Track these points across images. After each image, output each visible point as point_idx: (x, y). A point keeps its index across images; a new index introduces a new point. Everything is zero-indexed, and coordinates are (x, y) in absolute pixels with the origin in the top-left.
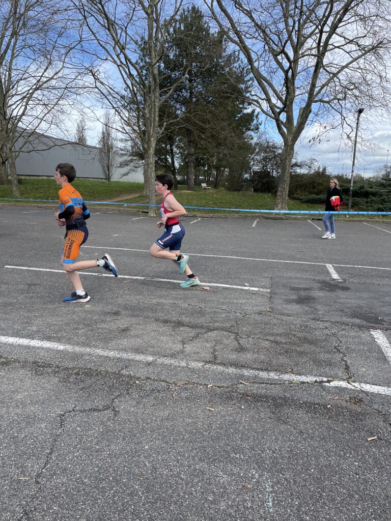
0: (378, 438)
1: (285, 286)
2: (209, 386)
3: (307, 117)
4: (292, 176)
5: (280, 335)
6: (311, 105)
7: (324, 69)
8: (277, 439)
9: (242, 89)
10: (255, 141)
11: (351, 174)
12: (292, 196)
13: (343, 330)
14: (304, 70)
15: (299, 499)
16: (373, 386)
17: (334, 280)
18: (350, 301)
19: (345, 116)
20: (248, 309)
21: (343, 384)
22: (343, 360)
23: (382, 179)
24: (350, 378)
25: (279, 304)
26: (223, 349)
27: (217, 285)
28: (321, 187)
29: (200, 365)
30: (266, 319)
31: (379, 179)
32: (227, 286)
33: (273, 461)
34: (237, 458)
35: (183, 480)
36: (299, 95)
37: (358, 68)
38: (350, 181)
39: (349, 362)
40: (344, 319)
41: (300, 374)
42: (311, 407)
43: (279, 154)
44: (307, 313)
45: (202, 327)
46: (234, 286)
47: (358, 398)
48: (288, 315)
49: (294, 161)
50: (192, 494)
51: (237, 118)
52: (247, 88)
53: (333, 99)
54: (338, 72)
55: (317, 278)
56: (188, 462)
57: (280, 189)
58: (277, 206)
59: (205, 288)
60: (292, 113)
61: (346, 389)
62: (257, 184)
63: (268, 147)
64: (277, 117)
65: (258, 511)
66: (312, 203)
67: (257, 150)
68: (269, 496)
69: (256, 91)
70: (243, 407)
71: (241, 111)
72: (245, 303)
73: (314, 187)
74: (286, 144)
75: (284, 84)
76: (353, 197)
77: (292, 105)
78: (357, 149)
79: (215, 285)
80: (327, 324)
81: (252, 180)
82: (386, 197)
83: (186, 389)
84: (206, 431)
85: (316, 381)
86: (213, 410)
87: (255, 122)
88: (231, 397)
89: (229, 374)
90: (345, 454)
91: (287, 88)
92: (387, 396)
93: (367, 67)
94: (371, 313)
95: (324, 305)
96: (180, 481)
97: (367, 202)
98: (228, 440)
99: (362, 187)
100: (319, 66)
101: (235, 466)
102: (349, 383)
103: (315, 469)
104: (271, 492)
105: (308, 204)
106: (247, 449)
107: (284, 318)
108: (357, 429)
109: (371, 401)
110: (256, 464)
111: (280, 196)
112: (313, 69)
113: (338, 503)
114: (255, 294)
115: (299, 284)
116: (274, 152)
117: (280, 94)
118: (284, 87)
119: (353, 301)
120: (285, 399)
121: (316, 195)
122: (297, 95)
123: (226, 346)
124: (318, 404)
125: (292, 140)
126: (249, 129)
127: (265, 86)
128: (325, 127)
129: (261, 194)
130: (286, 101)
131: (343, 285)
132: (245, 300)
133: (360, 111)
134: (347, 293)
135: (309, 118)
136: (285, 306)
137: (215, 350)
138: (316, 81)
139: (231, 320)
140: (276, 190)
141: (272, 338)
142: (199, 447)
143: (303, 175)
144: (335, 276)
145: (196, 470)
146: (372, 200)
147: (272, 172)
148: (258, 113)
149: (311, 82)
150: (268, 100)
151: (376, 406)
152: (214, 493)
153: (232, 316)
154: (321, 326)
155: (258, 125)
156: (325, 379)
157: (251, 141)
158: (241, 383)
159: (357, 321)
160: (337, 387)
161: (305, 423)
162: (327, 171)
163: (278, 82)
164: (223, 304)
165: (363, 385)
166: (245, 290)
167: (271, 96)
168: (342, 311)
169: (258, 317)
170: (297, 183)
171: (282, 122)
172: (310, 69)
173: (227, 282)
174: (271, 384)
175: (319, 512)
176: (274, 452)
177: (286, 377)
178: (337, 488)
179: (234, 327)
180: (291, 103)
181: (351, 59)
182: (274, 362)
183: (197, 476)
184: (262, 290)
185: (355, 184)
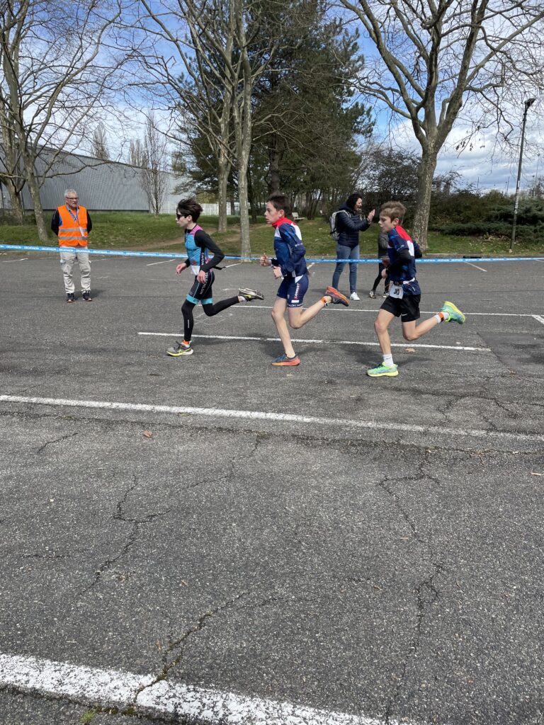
1: (504, 344)
3: (456, 114)
4: (433, 198)
6: (461, 96)
10: (363, 148)
19: (502, 108)
20: (485, 372)
25: (515, 365)
26: (493, 416)
28: (469, 213)
29: (482, 433)
30: (515, 382)
36: (444, 81)
37: (522, 41)
38: (514, 200)
45: (447, 394)
48: (538, 377)
53: (487, 86)
57: (417, 217)
59: (409, 350)
63: (390, 157)
64: (414, 116)
66: (458, 235)
72: (475, 365)
73: (459, 213)
74: (425, 152)
76: (518, 224)
77: (433, 96)
86: (539, 475)
87: (366, 121)
89: (525, 441)
97: (535, 231)
99: (528, 211)
100: (473, 40)
105: (453, 236)
111: (417, 226)
114: (476, 354)
121: (463, 223)
122: (440, 82)
125: (434, 147)
132: (471, 363)
133: (529, 103)
136: (524, 367)
137: (484, 417)
138: (468, 61)
139: (475, 385)
146: (542, 228)
153: (472, 380)
155: (370, 126)
157: (354, 149)
166: (460, 350)
171: (420, 122)
179: (484, 392)
181: (513, 30)
184: (480, 349)
185: (521, 207)
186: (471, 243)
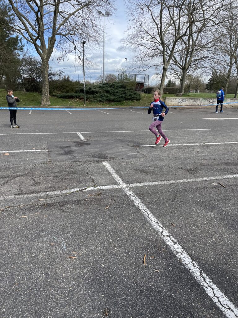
0: (110, 207)
1: (56, 147)
2: (21, 206)
3: (54, 44)
4: (49, 82)
5: (58, 172)
6: (55, 36)
7: (60, 14)
8: (63, 220)
9: (7, 20)
10: (22, 57)
11: (83, 81)
12: (51, 94)
13: (89, 164)
14: (48, 13)
15: (78, 241)
16: (105, 186)
17: (82, 140)
18: (91, 150)
19: (76, 45)
20: (36, 162)
21: (92, 188)
22: (91, 178)
23: (100, 84)
24: (95, 185)
25: (54, 157)
26: (25, 186)
27: (13, 151)
28: (68, 89)
29: (13, 197)
30: (48, 165)
31: (98, 84)
32: (20, 151)
33: (63, 230)
34: (44, 234)
35: (16, 253)
36: (47, 29)
37: (80, 16)
38: (83, 84)
39: (94, 178)
40: (89, 159)
41: (71, 189)
42: (78, 202)
43: (40, 67)
44: (70, 159)
45: (9, 177)
46: (25, 151)
47: (99, 193)
48: (61, 162)
49: (49, 72)
50: (23, 257)
51: (6, 41)
52: (10, 20)
53: (68, 34)
54: (68, 17)
55: (73, 140)
56: (17, 244)
57: (43, 90)
58: (43, 101)
59: (6, 154)
60: (44, 41)
61: (94, 190)
62: (28, 87)
63: (31, 62)
64: (35, 43)
65: (59, 252)
66: (64, 98)
67: (24, 63)
68: (63, 244)
69: (17, 24)
70: (43, 211)
71: (8, 36)
72: (34, 159)
73: (64, 89)
74: (43, 61)
75: (36, 21)
76: (86, 94)
77: (43, 35)
78: (85, 66)
79: (12, 151)
80: (81, 163)
81: (24, 84)
82: (103, 94)
83: (6, 211)
84: (24, 228)
85: (79, 190)
86: (26, 216)
87: (20, 44)
88: (35, 208)
89: (32, 197)
90: (96, 217)
91: (38, 23)
92: (112, 189)
93: (84, 16)
94: (102, 154)
95: (79, 154)
96: (14, 254)
97: (94, 97)
98: (38, 228)
99: (90, 89)
100: (57, 12)
101: (44, 238)
102: (95, 187)
103: (83, 227)
104: (64, 243)
105: (62, 99)
106: (49, 229)
107: (59, 164)
108: (101, 206)
109: (105, 193)
110: (55, 234)
111: (44, 94)
112: (53, 13)
113: (95, 237)
114: (39, 153)
115: (64, 145)
116: (36, 65)
117: (34, 27)
118: (36, 23)
119: (93, 150)
120: (65, 202)
121: (66, 93)
122: (46, 29)
123: (27, 184)
124: (82, 200)
125: (46, 58)
126: (16, 49)
127: (24, 21)
128: (65, 51)
129: (31, 93)
130: (39, 32)
131: (87, 142)
132: (34, 158)
133: (84, 43)
134: (89, 146)
135: (55, 44)
136: (57, 157)
137: (20, 187)
138: (56, 21)
139: (27, 170)
140: (41, 90)
141: (53, 175)
142: (22, 236)
143: (57, 80)
144: (82, 138)
145: (22, 246)
146: (96, 96)
147: (37, 78)
148: (21, 38)
149: (53, 21)
150: (27, 30)
151: (107, 194)
152: (35, 253)
153: (27, 167)
154: (78, 164)
155: (22, 47)
156: (84, 188)
157: (19, 57)
158: (40, 200)
159: (96, 159)
160: (89, 190)
161: (77, 210)
162: (70, 78)
163: (32, 18)
164: (20, 161)
165: (101, 187)
166: (33, 152)
167: (28, 28)
168: (88, 155)
169: (43, 165)
170: (53, 86)
171: (38, 46)
172: (51, 13)
173: (19, 149)
174: (56, 197)
175: (87, 243)
176: (63, 226)
177: (64, 192)
178: (94, 232)
179: (30, 173)
180: (43, 34)
181: (75, 10)
182: (57, 186)
183: (24, 248)
184: (43, 150)
185: (86, 87)
186: (69, 102)
